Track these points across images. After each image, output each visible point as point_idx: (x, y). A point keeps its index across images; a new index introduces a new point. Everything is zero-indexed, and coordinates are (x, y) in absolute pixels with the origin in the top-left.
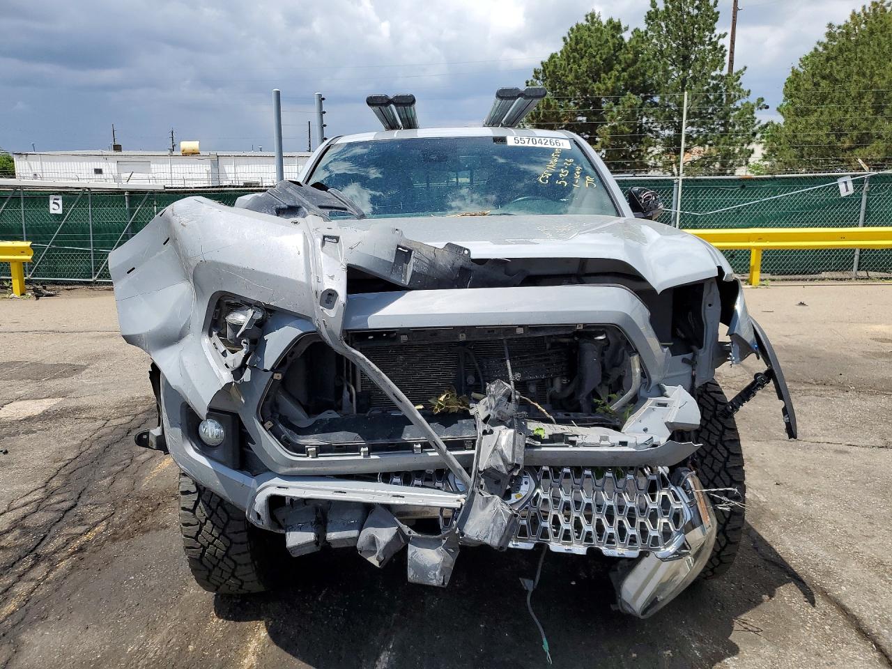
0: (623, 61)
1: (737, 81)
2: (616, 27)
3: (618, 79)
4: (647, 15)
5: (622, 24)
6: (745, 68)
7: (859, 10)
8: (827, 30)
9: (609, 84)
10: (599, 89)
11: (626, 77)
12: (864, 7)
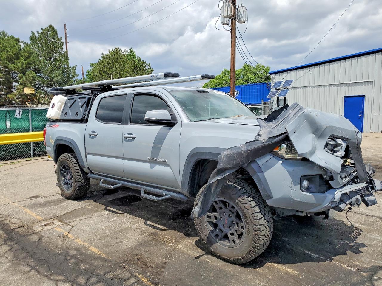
0: (24, 56)
1: (75, 70)
2: (18, 40)
3: (23, 64)
4: (30, 37)
5: (20, 39)
6: (76, 65)
7: (111, 50)
8: (102, 55)
9: (19, 65)
10: (14, 67)
11: (27, 63)
12: (113, 49)
